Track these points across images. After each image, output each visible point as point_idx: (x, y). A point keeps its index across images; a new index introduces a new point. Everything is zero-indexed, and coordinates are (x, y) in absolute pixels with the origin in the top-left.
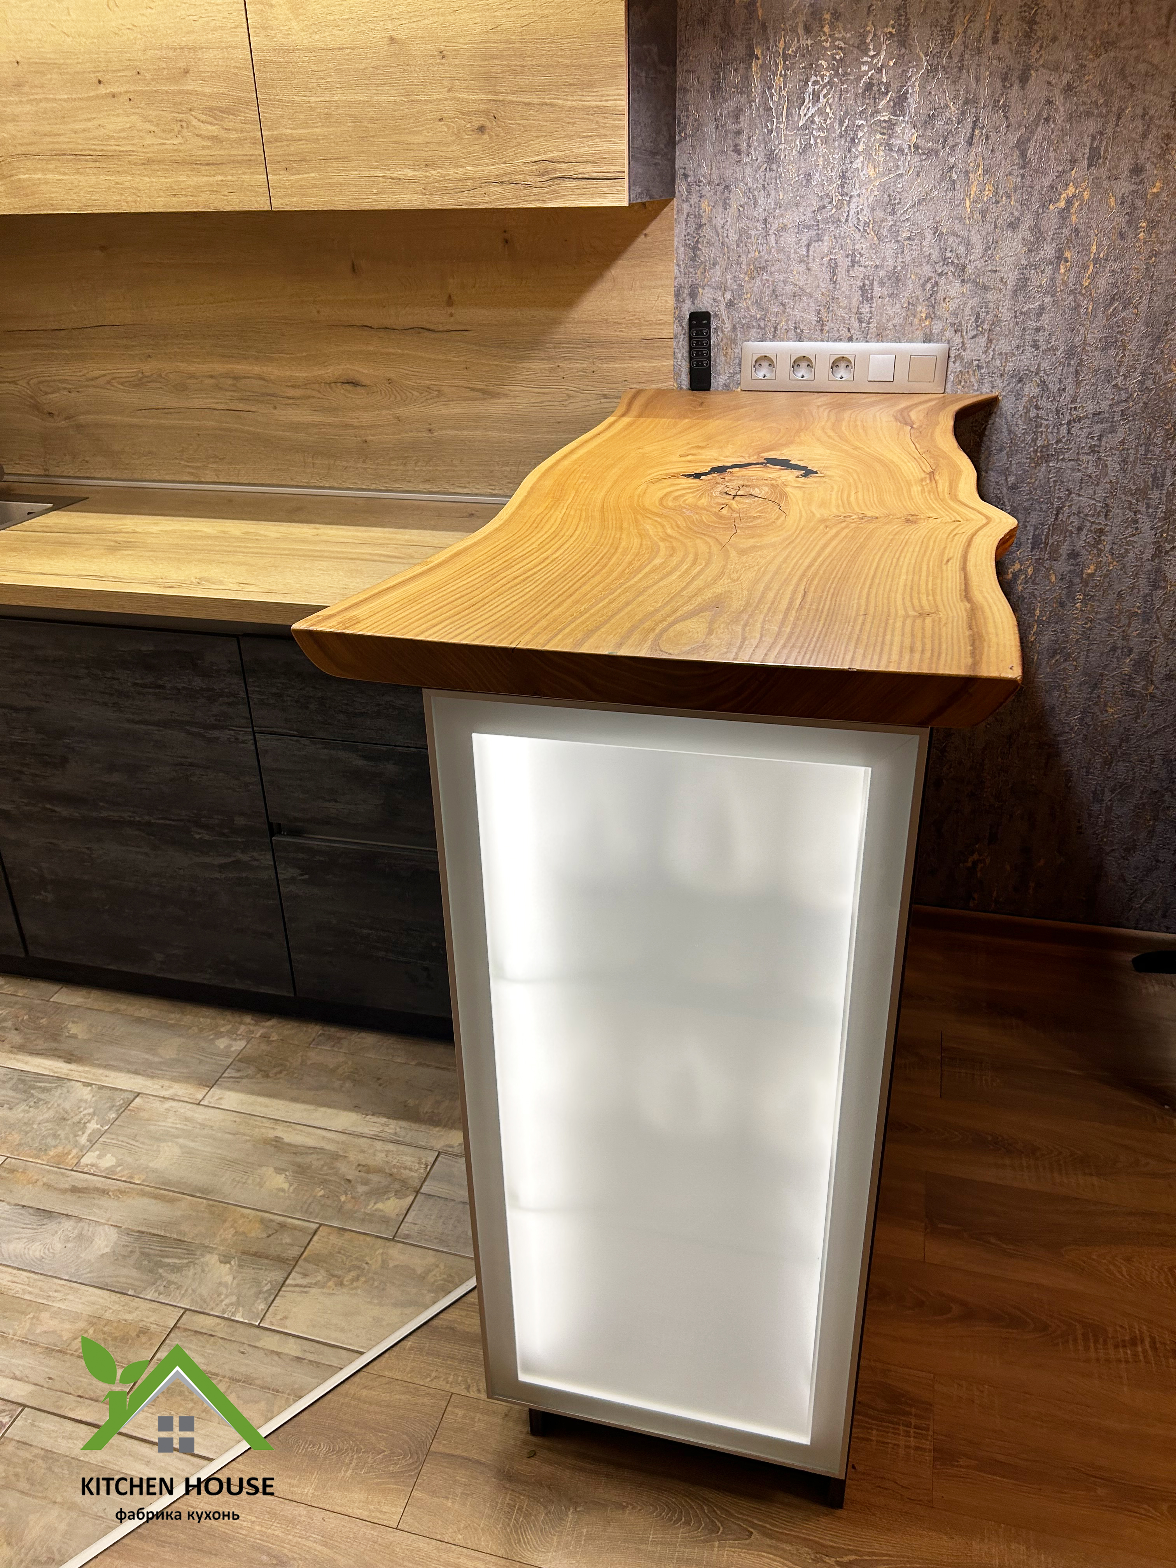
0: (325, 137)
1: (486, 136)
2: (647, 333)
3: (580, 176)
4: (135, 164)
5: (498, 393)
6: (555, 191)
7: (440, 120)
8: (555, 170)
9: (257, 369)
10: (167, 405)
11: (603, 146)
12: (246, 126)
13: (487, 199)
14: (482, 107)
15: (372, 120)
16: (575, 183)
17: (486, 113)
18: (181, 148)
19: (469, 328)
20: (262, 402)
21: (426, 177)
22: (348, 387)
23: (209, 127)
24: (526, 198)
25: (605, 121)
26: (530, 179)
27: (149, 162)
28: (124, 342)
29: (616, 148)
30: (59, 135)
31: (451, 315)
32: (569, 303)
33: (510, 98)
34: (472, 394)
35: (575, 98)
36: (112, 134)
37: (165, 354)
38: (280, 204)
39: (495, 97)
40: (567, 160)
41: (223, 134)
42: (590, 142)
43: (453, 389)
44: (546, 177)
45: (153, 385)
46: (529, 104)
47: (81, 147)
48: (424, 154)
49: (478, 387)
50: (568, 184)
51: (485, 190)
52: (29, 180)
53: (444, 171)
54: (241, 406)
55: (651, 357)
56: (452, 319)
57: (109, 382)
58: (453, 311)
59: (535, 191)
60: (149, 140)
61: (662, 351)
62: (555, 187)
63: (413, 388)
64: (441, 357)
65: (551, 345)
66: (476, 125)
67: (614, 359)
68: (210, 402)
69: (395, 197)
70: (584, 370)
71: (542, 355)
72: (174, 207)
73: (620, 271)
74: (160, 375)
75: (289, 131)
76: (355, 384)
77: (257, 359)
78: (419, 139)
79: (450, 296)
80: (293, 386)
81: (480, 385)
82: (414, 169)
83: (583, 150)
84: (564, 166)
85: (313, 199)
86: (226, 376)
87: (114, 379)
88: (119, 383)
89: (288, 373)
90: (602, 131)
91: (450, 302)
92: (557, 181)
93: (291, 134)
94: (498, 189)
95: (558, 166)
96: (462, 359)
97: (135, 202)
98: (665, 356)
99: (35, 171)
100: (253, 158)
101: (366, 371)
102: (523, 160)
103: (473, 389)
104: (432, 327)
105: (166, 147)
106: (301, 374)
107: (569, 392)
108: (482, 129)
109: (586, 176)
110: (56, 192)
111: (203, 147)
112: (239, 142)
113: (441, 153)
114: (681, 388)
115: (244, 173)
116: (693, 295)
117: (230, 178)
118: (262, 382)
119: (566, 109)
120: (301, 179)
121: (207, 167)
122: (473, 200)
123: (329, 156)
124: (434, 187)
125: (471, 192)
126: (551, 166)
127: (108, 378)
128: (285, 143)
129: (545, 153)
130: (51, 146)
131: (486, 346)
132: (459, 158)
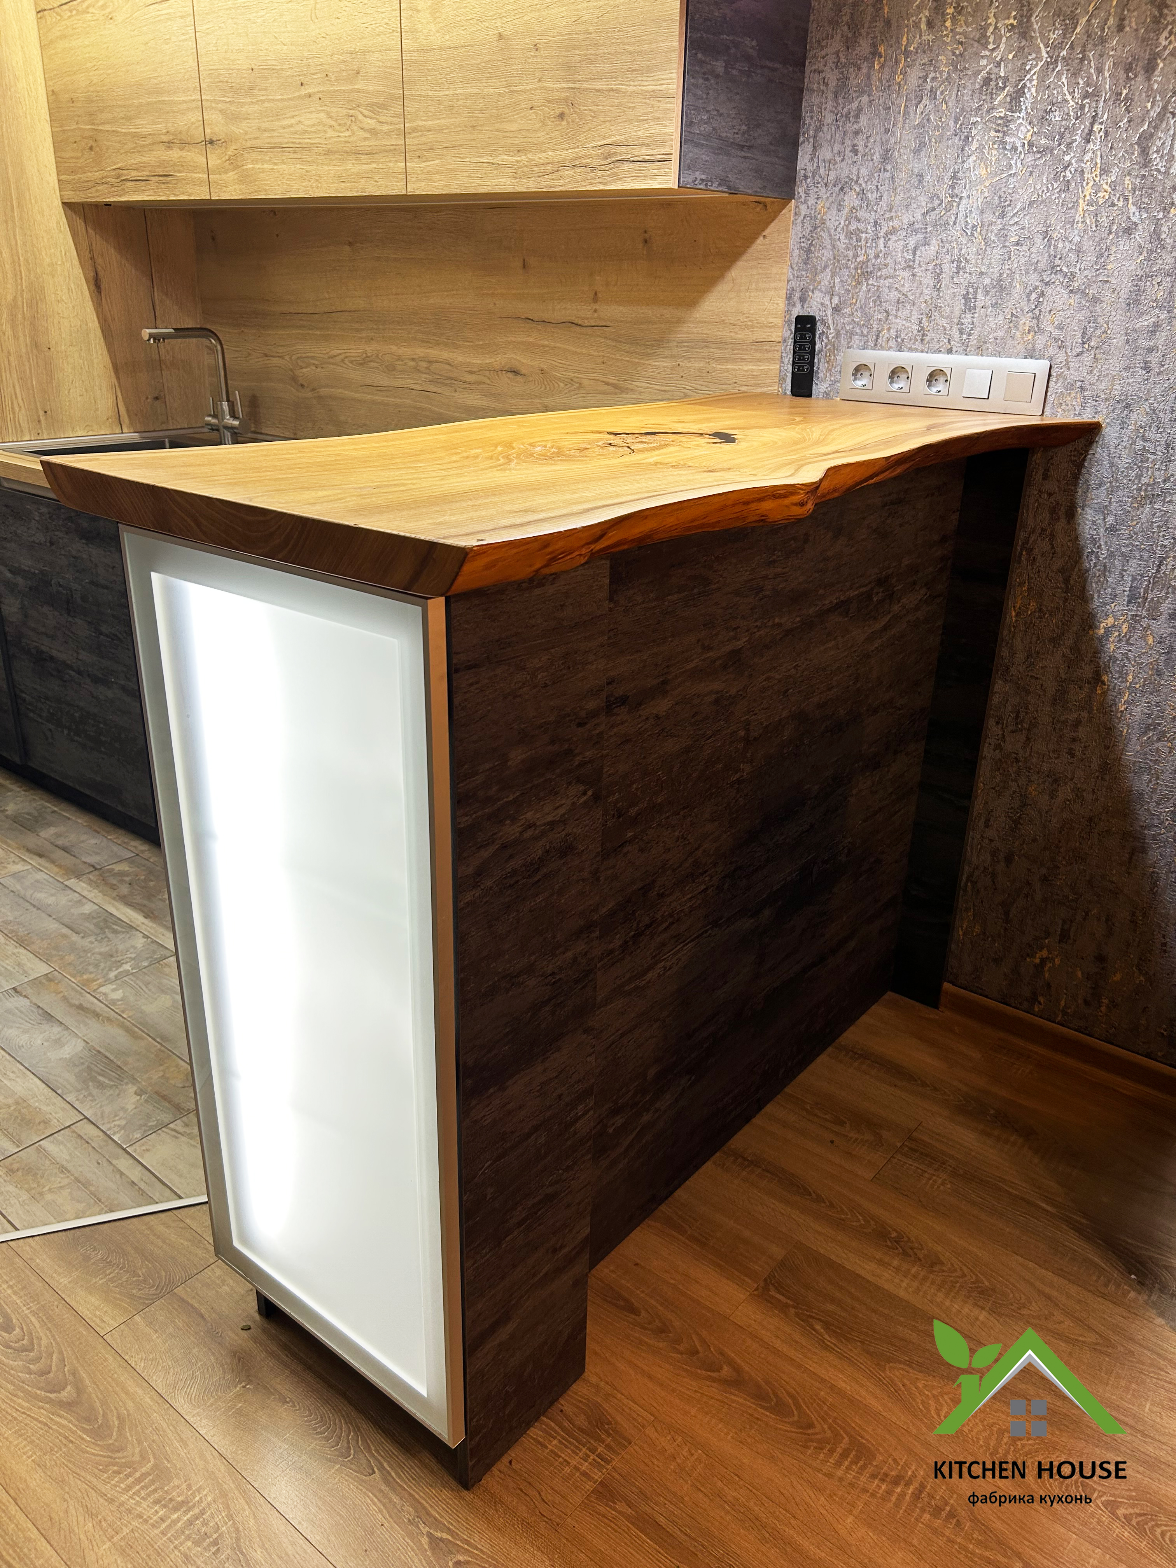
0: (448, 127)
1: (564, 123)
2: (759, 335)
3: (636, 159)
4: (320, 154)
5: (627, 389)
6: (616, 174)
7: (531, 108)
8: (615, 153)
9: (445, 355)
10: (381, 383)
11: (655, 129)
12: (394, 119)
13: (561, 182)
14: (563, 95)
15: (482, 111)
16: (632, 165)
17: (566, 100)
18: (351, 139)
19: (608, 324)
20: (446, 385)
21: (517, 162)
22: (510, 375)
23: (370, 121)
24: (592, 181)
25: (659, 104)
26: (597, 162)
27: (329, 152)
28: (356, 326)
29: (666, 130)
30: (274, 130)
31: (595, 311)
32: (692, 304)
33: (585, 85)
34: (606, 387)
35: (636, 83)
36: (306, 129)
37: (383, 337)
38: (413, 188)
39: (573, 85)
40: (626, 143)
41: (379, 127)
42: (646, 126)
43: (592, 382)
44: (609, 161)
45: (372, 364)
46: (599, 90)
47: (286, 140)
48: (517, 141)
49: (611, 381)
50: (626, 166)
51: (560, 173)
52: (253, 169)
53: (530, 156)
54: (432, 388)
55: (759, 360)
56: (596, 315)
57: (343, 361)
58: (597, 307)
59: (600, 173)
60: (331, 133)
61: (770, 355)
62: (616, 170)
63: (560, 380)
64: (584, 351)
65: (675, 344)
66: (558, 112)
67: (727, 360)
68: (408, 382)
69: (494, 181)
70: (700, 370)
71: (667, 353)
72: (342, 192)
73: (738, 272)
74: (377, 356)
75: (424, 123)
76: (516, 372)
77: (446, 345)
78: (514, 127)
79: (596, 294)
80: (471, 372)
81: (612, 380)
82: (508, 155)
83: (640, 133)
84: (623, 149)
85: (436, 184)
86: (422, 359)
87: (346, 357)
88: (351, 362)
89: (468, 360)
90: (657, 115)
91: (595, 299)
92: (617, 164)
93: (424, 126)
94: (571, 173)
95: (619, 149)
96: (601, 353)
97: (317, 188)
98: (773, 359)
99: (257, 161)
100: (397, 147)
101: (525, 361)
102: (591, 145)
103: (607, 384)
104: (580, 322)
105: (340, 139)
106: (477, 361)
107: (686, 391)
108: (562, 116)
109: (641, 158)
110: (269, 179)
111: (365, 139)
112: (388, 134)
113: (530, 140)
114: (785, 394)
115: (390, 161)
116: (803, 299)
117: (380, 166)
118: (447, 367)
119: (628, 94)
120: (429, 166)
121: (366, 157)
122: (552, 184)
123: (449, 144)
124: (523, 171)
125: (550, 176)
126: (613, 149)
127: (342, 356)
128: (420, 133)
129: (610, 136)
130: (268, 140)
131: (620, 342)
132: (543, 143)
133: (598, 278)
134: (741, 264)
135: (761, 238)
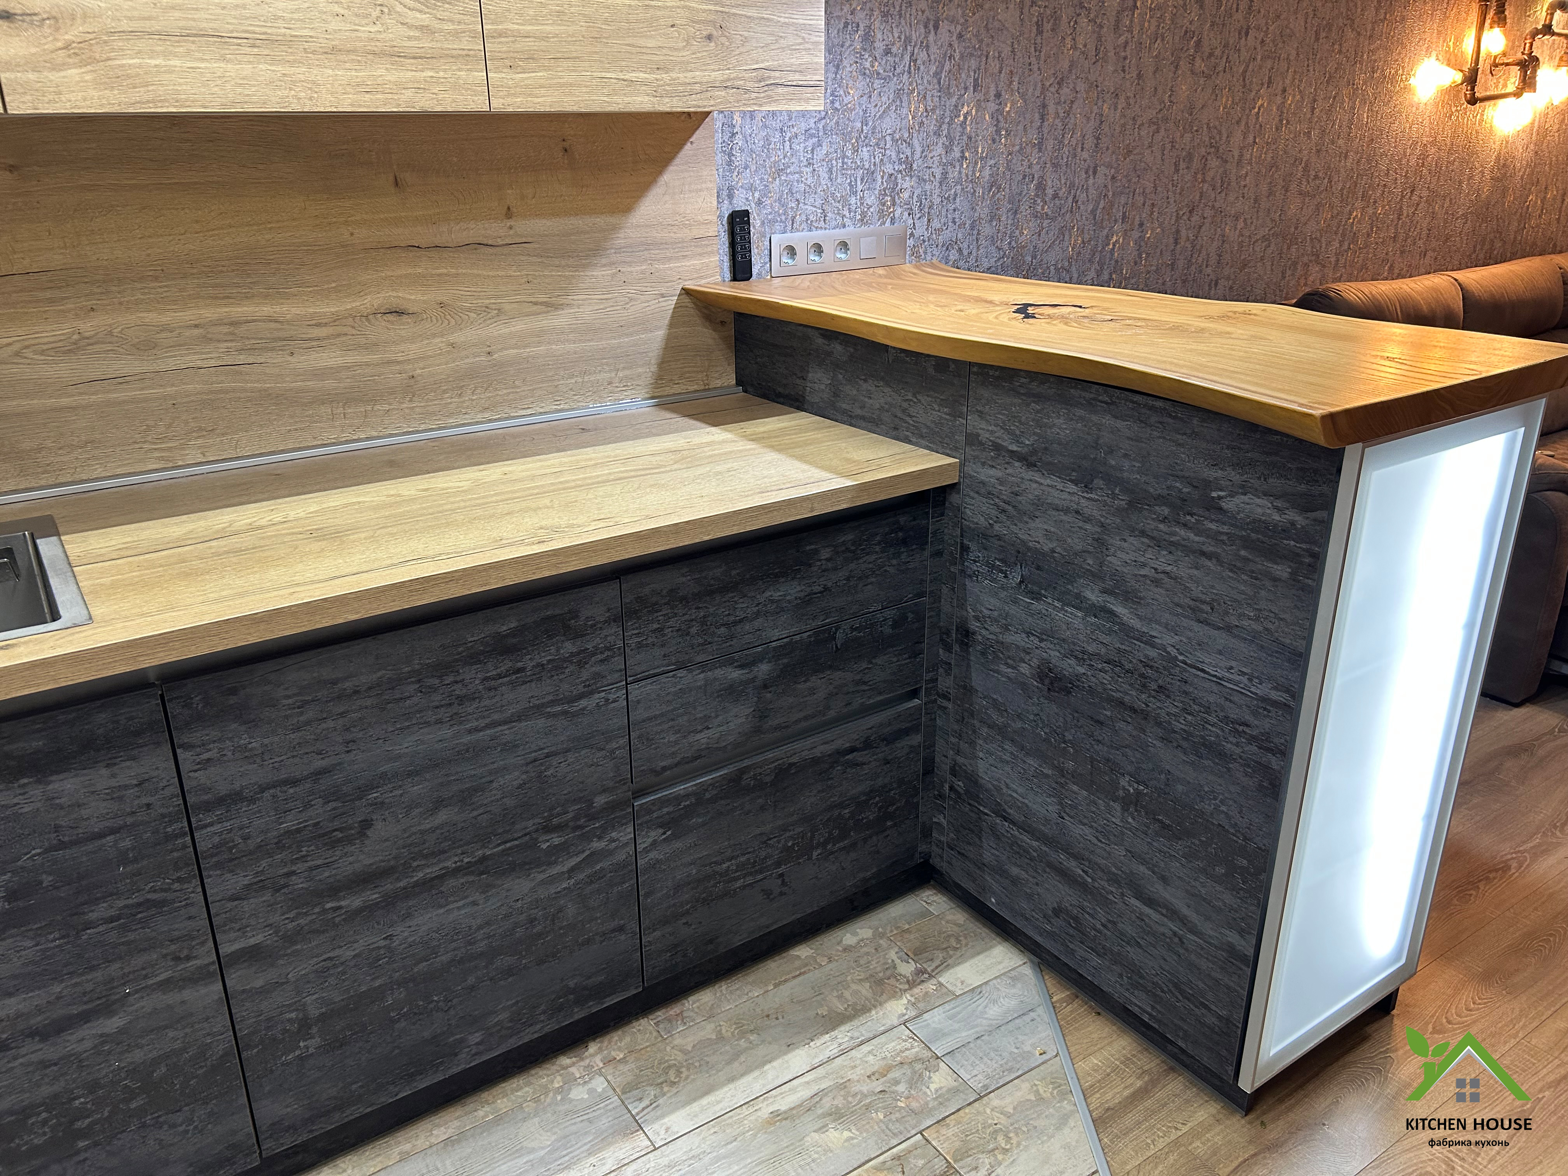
0: (556, 36)
1: (712, 44)
2: (697, 232)
3: (789, 83)
4: (314, 52)
5: (562, 305)
6: (769, 97)
7: (673, 26)
8: (769, 77)
9: (267, 310)
10: (125, 371)
11: (806, 59)
12: (465, 17)
13: (712, 102)
14: (712, 17)
15: (606, 22)
16: (786, 89)
17: (713, 22)
18: (379, 36)
19: (530, 240)
20: (273, 349)
21: (657, 80)
22: (390, 317)
23: (418, 15)
24: (746, 102)
25: (810, 37)
26: (750, 85)
27: (335, 50)
28: (48, 294)
29: (816, 60)
30: (197, 9)
31: (511, 228)
32: (627, 209)
33: (734, 11)
34: (535, 308)
35: (787, 15)
36: (280, 14)
37: (121, 303)
38: (500, 104)
39: (721, 9)
40: (779, 69)
41: (436, 25)
42: (798, 55)
43: (515, 305)
44: (763, 84)
45: (97, 347)
46: (749, 17)
47: (231, 27)
48: (656, 58)
49: (540, 300)
50: (780, 90)
51: (709, 94)
52: (140, 66)
53: (674, 75)
54: (242, 358)
55: (700, 255)
56: (511, 232)
57: (17, 354)
58: (512, 223)
59: (754, 95)
60: (334, 25)
61: (709, 249)
62: (769, 93)
63: (470, 310)
64: (500, 273)
65: (613, 251)
66: (705, 33)
67: (670, 259)
68: (194, 360)
69: (625, 99)
70: (643, 272)
71: (604, 261)
72: (369, 107)
73: (669, 176)
74: (110, 333)
75: (516, 27)
76: (399, 313)
77: (266, 296)
78: (651, 43)
79: (509, 208)
80: (318, 325)
81: (542, 298)
82: (645, 72)
83: (792, 60)
84: (777, 74)
85: (540, 100)
86: (219, 323)
87: (27, 347)
88: (35, 352)
89: (311, 310)
90: (807, 46)
91: (509, 214)
92: (772, 87)
93: (518, 31)
94: (723, 93)
95: (773, 74)
96: (525, 272)
97: (311, 99)
98: (712, 252)
99: (153, 54)
100: (471, 53)
101: (413, 297)
102: (744, 68)
103: (536, 303)
104: (490, 243)
105: (359, 34)
106: (327, 308)
107: (630, 295)
108: (709, 37)
109: (794, 84)
110: (186, 84)
111: (409, 38)
112: (456, 34)
113: (671, 58)
114: (724, 281)
115: (460, 70)
116: (731, 196)
117: (441, 74)
118: (273, 325)
119: (780, 24)
120: (527, 78)
121: (412, 61)
122: (700, 103)
123: (559, 55)
124: (665, 90)
125: (698, 96)
126: (767, 74)
127: (16, 347)
128: (510, 39)
129: (762, 62)
130: (182, 24)
131: (548, 257)
132: (688, 63)
133: (509, 191)
134: (671, 168)
135: (689, 144)
